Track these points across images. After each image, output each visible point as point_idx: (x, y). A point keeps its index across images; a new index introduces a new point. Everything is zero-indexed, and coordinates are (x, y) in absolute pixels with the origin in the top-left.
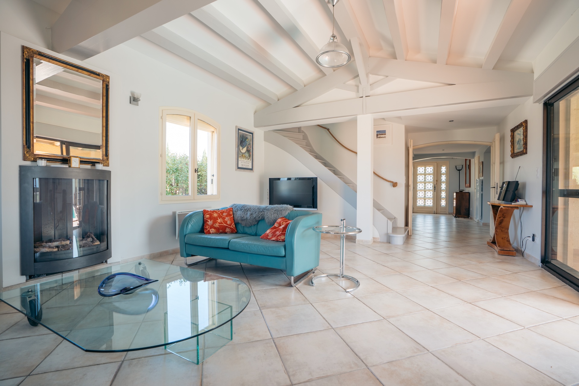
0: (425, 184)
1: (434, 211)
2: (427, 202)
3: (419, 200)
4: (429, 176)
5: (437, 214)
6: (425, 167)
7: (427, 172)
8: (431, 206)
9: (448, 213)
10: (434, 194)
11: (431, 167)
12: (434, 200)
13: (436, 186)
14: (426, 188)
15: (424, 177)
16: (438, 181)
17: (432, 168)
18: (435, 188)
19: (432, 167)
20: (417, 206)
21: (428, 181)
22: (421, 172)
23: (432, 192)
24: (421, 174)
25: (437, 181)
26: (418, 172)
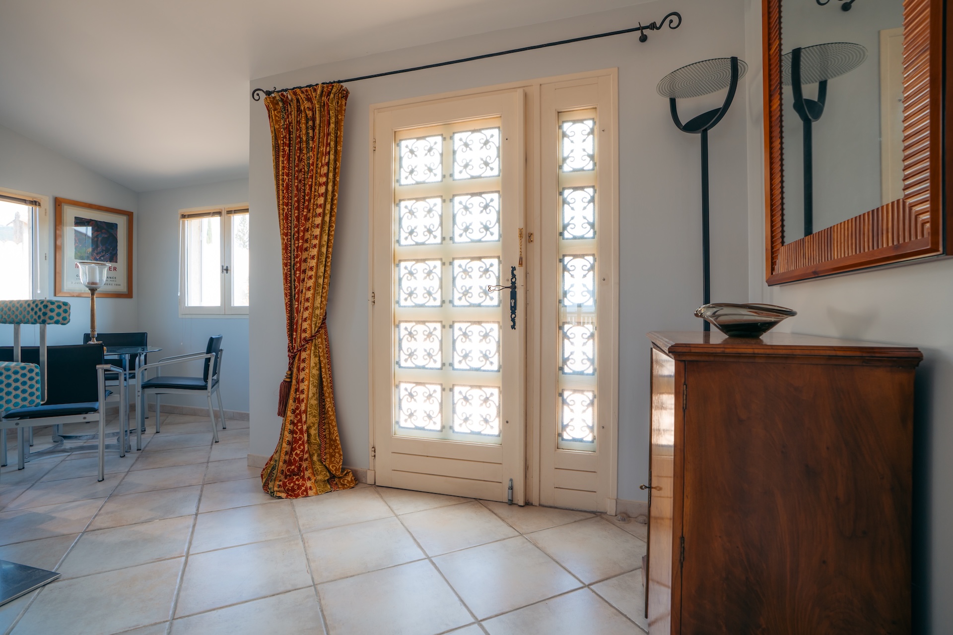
0: (447, 262)
1: (507, 484)
2: (461, 409)
3: (409, 386)
4: (477, 200)
5: (528, 504)
6: (448, 138)
7: (457, 176)
8: (492, 442)
9: (610, 507)
10: (505, 347)
11: (488, 133)
12: (505, 392)
13: (520, 283)
14: (457, 295)
15: (438, 209)
16: (536, 237)
17: (494, 135)
18: (513, 296)
19: (496, 132)
20: (400, 434)
21: (464, 239)
22: (420, 176)
23: (494, 330)
24: (421, 193)
25: (527, 237)
26: (404, 174)
